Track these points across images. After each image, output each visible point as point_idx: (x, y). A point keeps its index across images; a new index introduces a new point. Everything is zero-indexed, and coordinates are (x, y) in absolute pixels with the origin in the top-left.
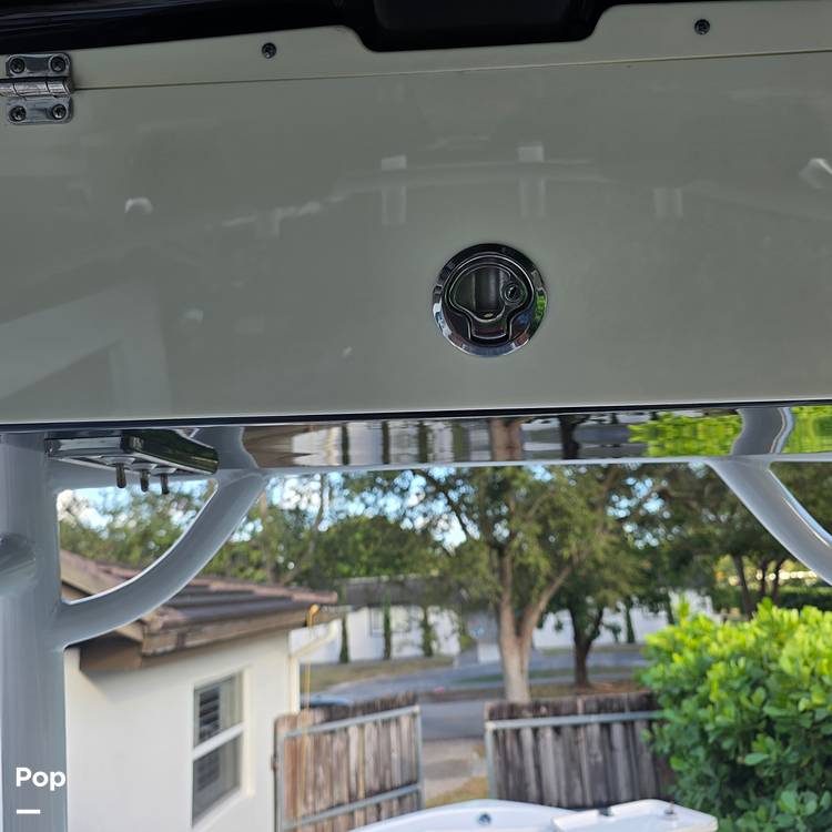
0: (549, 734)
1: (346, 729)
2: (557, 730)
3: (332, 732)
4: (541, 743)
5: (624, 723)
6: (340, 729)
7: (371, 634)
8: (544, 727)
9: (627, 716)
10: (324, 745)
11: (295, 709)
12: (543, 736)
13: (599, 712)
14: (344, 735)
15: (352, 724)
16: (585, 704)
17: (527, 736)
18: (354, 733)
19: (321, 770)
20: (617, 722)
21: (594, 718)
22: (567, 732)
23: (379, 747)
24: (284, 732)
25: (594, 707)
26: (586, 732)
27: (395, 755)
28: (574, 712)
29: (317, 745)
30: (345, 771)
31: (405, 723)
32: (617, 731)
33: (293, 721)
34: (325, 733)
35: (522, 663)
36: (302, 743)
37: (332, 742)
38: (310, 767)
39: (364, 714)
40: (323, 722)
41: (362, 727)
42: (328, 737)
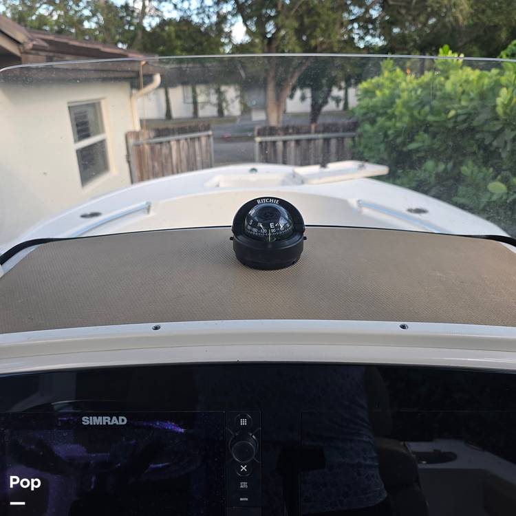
0: (293, 144)
1: (169, 142)
2: (298, 142)
3: (161, 143)
4: (288, 149)
5: (337, 138)
6: (166, 142)
7: (185, 102)
8: (291, 140)
9: (341, 134)
10: (157, 151)
11: (137, 128)
12: (290, 146)
13: (324, 132)
14: (168, 145)
15: (172, 139)
16: (316, 127)
17: (280, 145)
18: (173, 144)
19: (156, 164)
20: (333, 138)
21: (320, 136)
22: (304, 144)
23: (189, 153)
24: (132, 141)
25: (321, 129)
26: (314, 143)
27: (198, 158)
28: (309, 132)
29: (152, 149)
30: (169, 165)
31: (204, 140)
32: (333, 142)
33: (137, 135)
34: (157, 143)
35: (278, 117)
36: (144, 148)
37: (161, 148)
38: (150, 163)
39: (179, 133)
40: (155, 137)
41: (178, 141)
42: (158, 146)
